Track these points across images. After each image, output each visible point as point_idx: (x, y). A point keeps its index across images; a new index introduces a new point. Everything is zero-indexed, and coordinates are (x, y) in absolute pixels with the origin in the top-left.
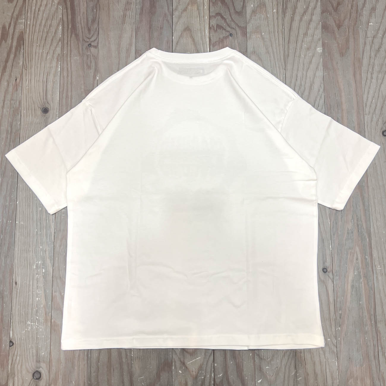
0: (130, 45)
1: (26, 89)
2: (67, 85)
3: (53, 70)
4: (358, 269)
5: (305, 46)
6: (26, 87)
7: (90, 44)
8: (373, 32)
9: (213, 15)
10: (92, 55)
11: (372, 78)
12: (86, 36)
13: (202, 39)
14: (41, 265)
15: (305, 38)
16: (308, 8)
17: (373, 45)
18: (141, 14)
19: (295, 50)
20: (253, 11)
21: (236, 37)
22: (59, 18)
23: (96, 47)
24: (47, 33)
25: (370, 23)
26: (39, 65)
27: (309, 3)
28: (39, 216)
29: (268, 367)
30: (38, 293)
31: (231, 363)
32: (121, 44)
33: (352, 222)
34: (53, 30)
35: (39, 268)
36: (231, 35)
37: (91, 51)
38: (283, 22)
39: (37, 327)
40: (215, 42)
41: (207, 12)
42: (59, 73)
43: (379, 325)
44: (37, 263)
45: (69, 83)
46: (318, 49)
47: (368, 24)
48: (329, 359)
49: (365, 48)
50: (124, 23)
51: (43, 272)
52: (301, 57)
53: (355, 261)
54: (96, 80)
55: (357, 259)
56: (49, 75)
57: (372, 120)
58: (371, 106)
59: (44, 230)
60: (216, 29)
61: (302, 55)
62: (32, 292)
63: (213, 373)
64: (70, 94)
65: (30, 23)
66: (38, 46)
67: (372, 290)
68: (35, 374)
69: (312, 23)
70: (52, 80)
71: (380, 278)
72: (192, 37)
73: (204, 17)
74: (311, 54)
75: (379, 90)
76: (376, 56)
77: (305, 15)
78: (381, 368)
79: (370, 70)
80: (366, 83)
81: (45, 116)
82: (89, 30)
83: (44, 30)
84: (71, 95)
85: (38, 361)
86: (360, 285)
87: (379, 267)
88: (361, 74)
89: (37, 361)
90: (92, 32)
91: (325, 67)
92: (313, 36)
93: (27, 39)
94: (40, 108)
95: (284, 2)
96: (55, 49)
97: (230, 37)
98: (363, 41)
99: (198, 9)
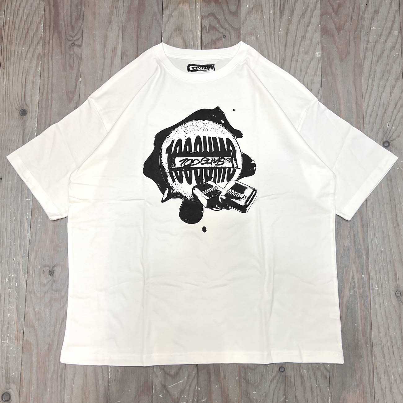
0: (117, 45)
1: (3, 89)
2: (48, 86)
3: (33, 70)
4: (354, 289)
5: (303, 50)
6: (4, 87)
7: (74, 43)
8: (375, 37)
9: (205, 15)
10: (74, 55)
11: (373, 85)
12: (69, 35)
13: (193, 40)
14: (14, 278)
15: (303, 42)
16: (306, 9)
17: (375, 50)
18: (129, 12)
19: (293, 54)
20: (248, 11)
21: (229, 38)
22: (41, 14)
23: (80, 46)
24: (28, 30)
25: (373, 27)
26: (18, 64)
27: (308, 5)
28: (13, 225)
29: (255, 392)
30: (10, 308)
31: (216, 387)
32: (106, 43)
33: (349, 238)
34: (34, 27)
35: (11, 281)
36: (225, 36)
37: (75, 50)
38: (280, 24)
39: (7, 345)
40: (207, 43)
41: (199, 12)
42: (40, 73)
43: (375, 349)
44: (10, 276)
45: (50, 83)
46: (317, 53)
47: (370, 28)
48: (320, 385)
49: (366, 54)
50: (111, 22)
51: (15, 286)
52: (298, 61)
53: (351, 281)
54: (79, 82)
55: (353, 278)
56: (29, 76)
57: (372, 130)
58: (371, 115)
59: (18, 241)
60: (209, 30)
61: (299, 59)
62: (3, 307)
63: (196, 398)
64: (50, 96)
65: (10, 19)
66: (18, 44)
67: (368, 312)
68: (4, 396)
69: (311, 26)
70: (32, 80)
71: (377, 298)
72: (182, 37)
73: (195, 17)
74: (308, 59)
75: (380, 98)
76: (377, 62)
77: (303, 17)
78: (376, 396)
79: (371, 77)
80: (367, 91)
81: (22, 119)
82: (73, 28)
83: (24, 27)
84: (52, 97)
85: (8, 382)
86: (356, 306)
87: (376, 286)
88: (361, 82)
89: (6, 382)
90: (76, 31)
91: (324, 73)
92: (312, 39)
93: (6, 36)
94: (18, 110)
95: (282, 2)
96: (36, 47)
97: (223, 39)
98: (364, 46)
99: (190, 8)
